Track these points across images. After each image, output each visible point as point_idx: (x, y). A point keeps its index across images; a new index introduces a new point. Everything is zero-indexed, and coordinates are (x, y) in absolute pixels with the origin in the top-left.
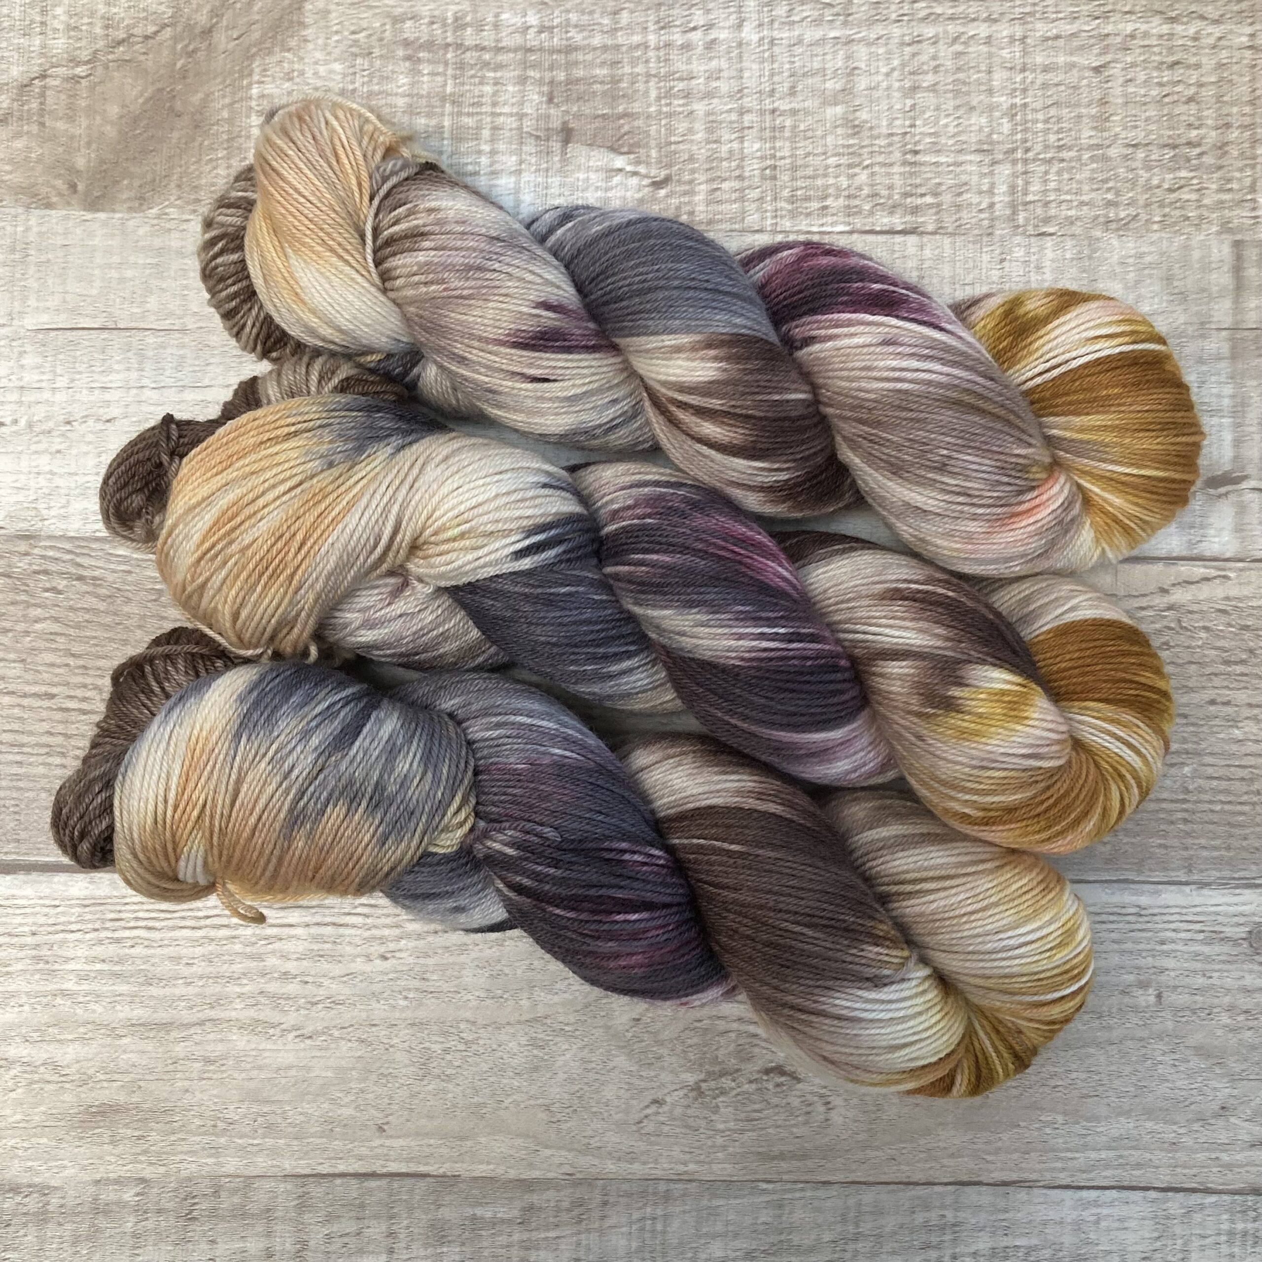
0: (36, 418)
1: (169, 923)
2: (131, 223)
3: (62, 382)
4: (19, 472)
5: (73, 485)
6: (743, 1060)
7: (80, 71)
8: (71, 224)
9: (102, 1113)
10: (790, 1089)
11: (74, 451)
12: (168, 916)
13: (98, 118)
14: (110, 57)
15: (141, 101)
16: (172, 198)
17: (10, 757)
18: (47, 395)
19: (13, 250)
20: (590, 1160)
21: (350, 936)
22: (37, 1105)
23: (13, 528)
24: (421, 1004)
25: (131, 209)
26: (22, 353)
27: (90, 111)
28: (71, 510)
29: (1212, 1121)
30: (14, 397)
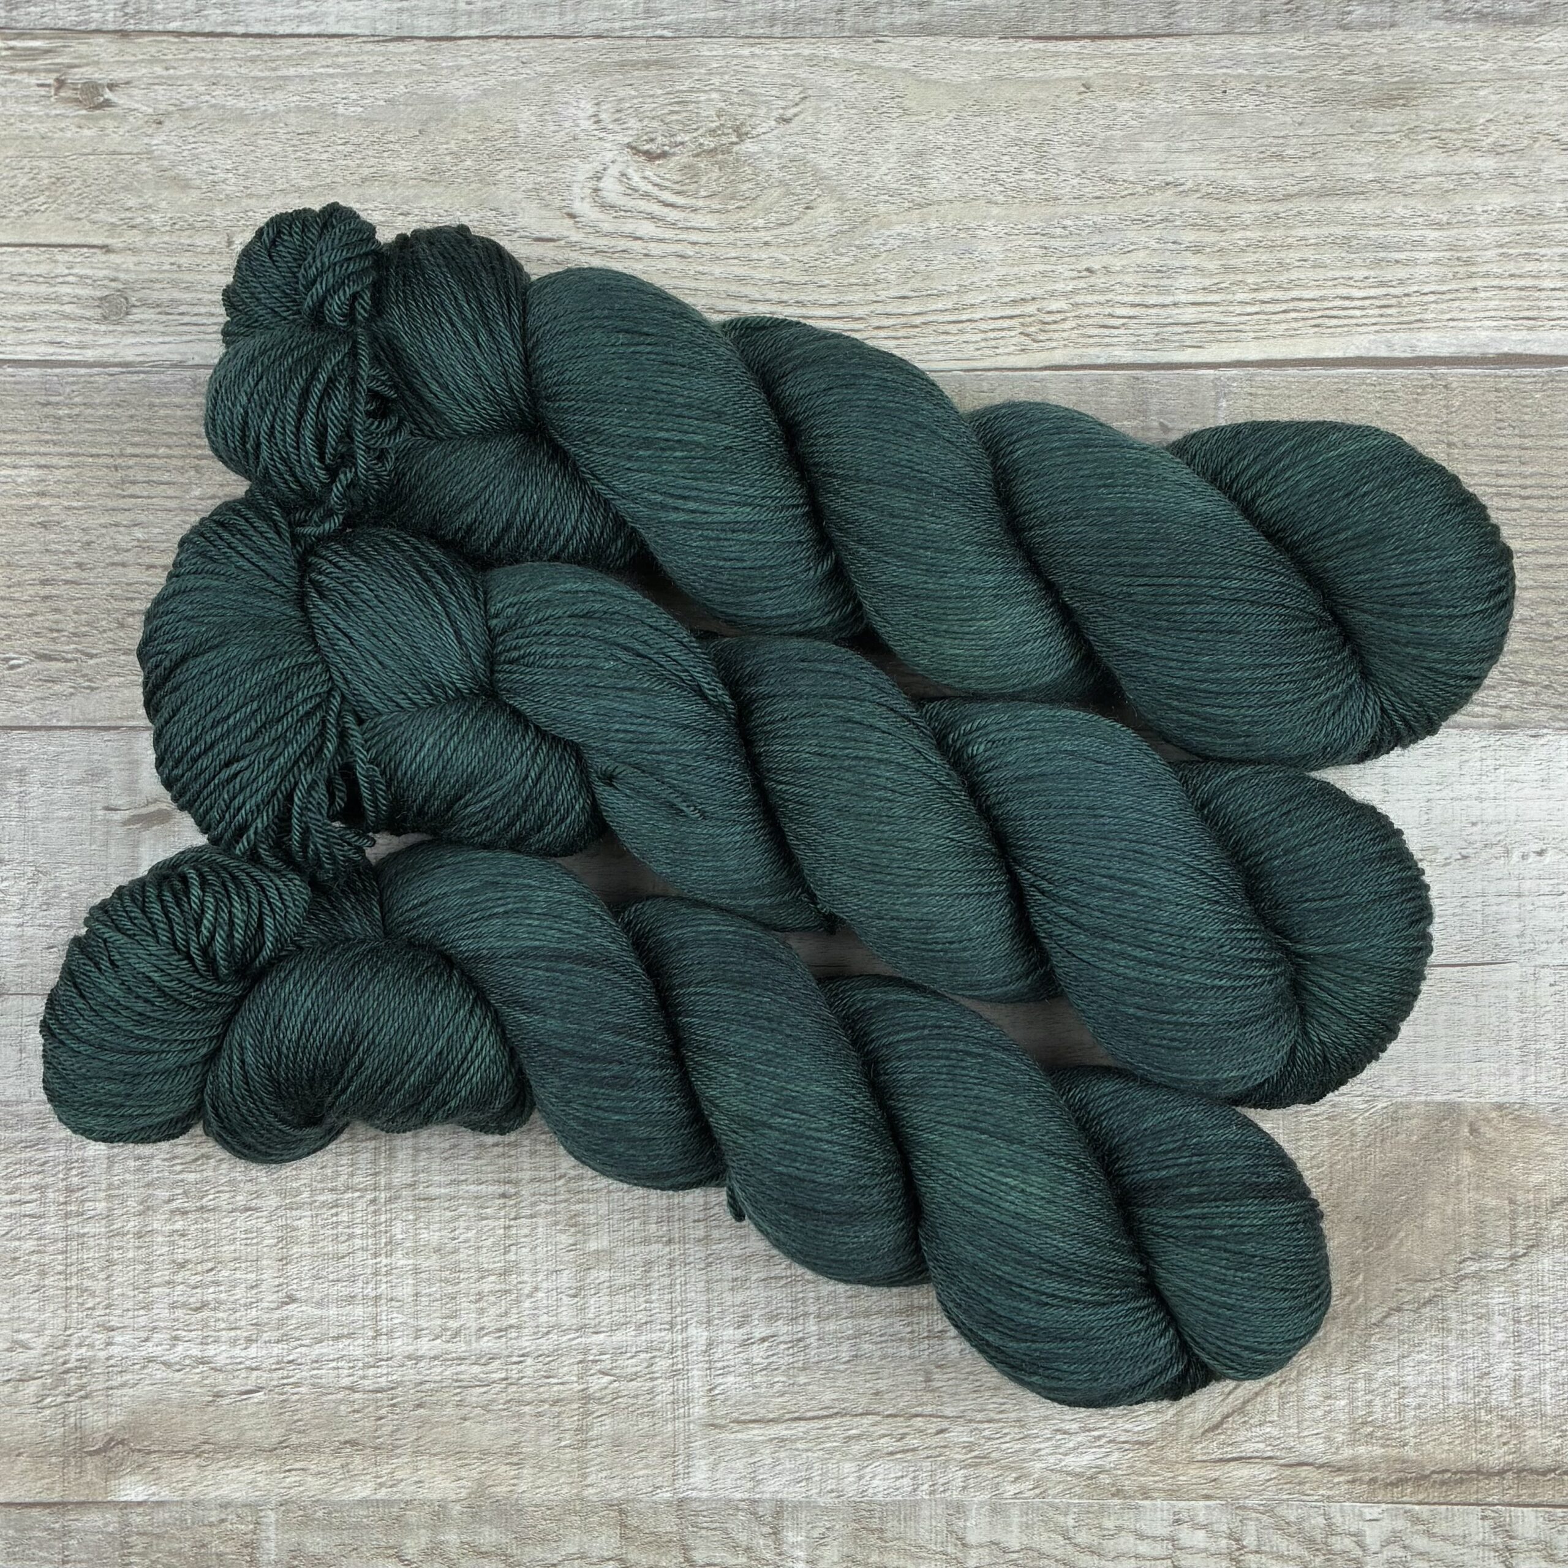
0: (1502, 860)
1: (1327, 304)
2: (1406, 1090)
3: (1476, 904)
4: (1517, 799)
5: (1457, 786)
6: (690, 167)
7: (1472, 1267)
8: (1474, 1087)
9: (1391, 98)
10: (639, 137)
11: (1457, 825)
12: (1328, 312)
13: (1449, 1212)
14: (1438, 1285)
15: (1402, 1234)
16: (1360, 1120)
17: (1509, 482)
18: (1492, 889)
19: (1538, 1054)
20: (860, 58)
21: (1128, 294)
22: (1462, 106)
23: (1520, 737)
24: (1048, 221)
25: (1408, 1106)
26: (1521, 935)
27: (1458, 1219)
28: (1458, 759)
29: (171, 108)
30: (1527, 885)
